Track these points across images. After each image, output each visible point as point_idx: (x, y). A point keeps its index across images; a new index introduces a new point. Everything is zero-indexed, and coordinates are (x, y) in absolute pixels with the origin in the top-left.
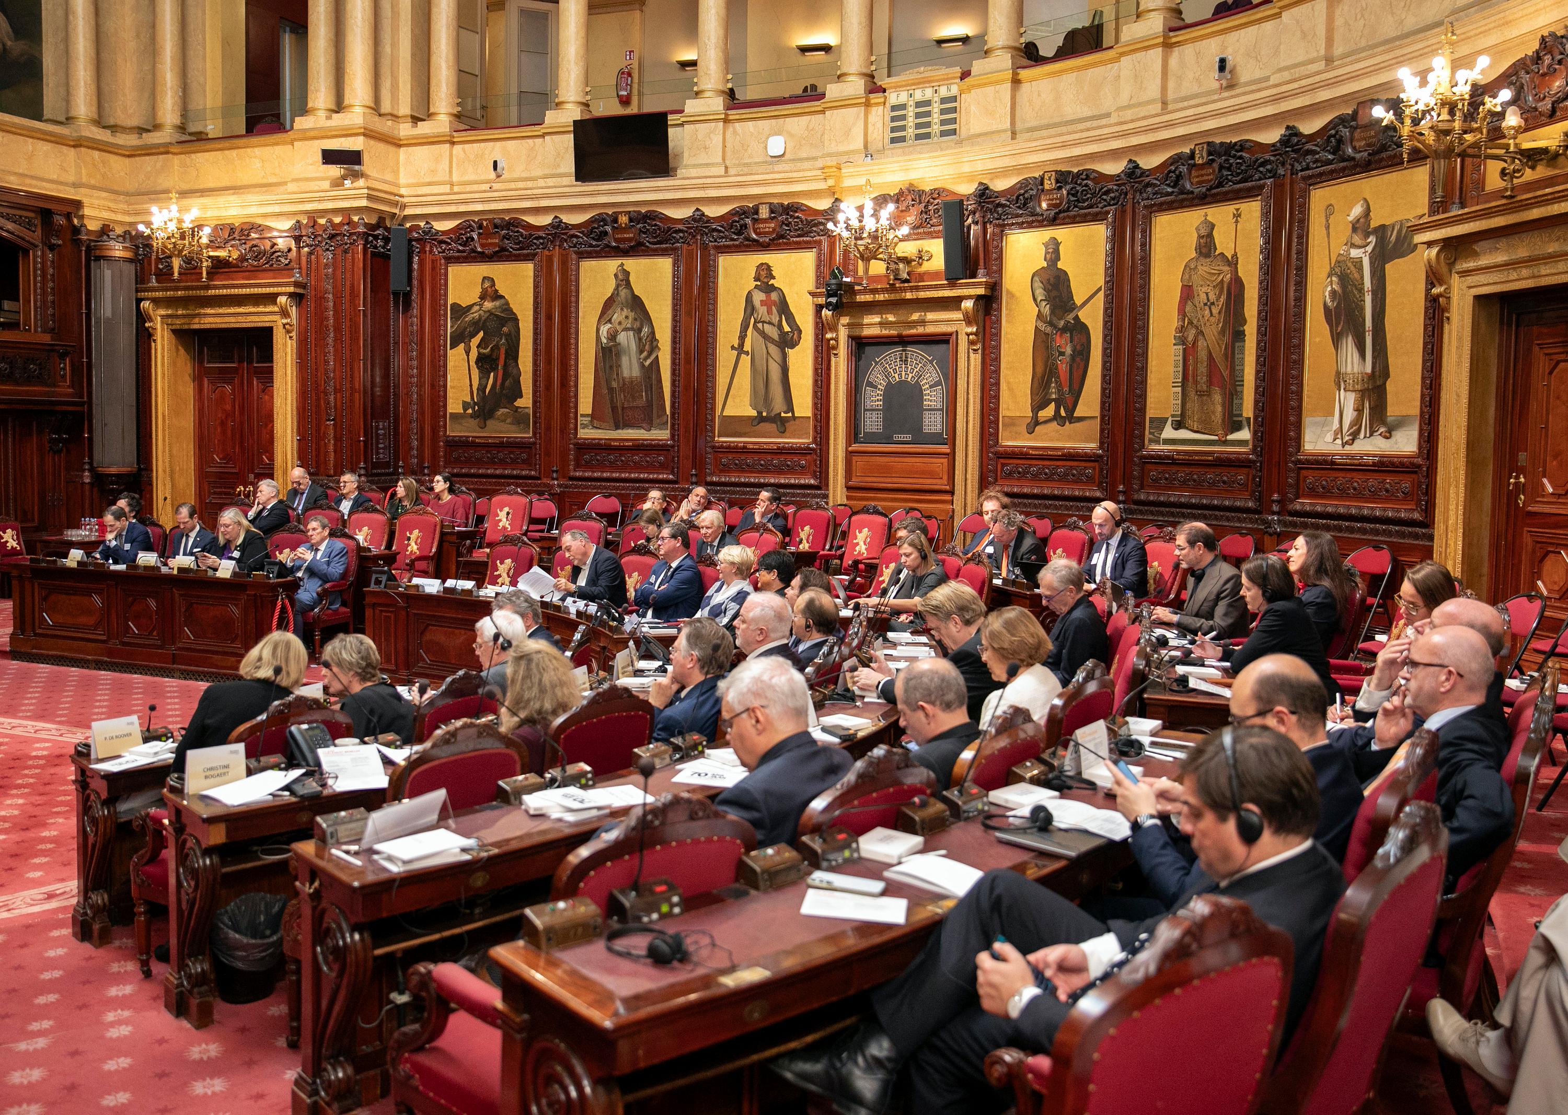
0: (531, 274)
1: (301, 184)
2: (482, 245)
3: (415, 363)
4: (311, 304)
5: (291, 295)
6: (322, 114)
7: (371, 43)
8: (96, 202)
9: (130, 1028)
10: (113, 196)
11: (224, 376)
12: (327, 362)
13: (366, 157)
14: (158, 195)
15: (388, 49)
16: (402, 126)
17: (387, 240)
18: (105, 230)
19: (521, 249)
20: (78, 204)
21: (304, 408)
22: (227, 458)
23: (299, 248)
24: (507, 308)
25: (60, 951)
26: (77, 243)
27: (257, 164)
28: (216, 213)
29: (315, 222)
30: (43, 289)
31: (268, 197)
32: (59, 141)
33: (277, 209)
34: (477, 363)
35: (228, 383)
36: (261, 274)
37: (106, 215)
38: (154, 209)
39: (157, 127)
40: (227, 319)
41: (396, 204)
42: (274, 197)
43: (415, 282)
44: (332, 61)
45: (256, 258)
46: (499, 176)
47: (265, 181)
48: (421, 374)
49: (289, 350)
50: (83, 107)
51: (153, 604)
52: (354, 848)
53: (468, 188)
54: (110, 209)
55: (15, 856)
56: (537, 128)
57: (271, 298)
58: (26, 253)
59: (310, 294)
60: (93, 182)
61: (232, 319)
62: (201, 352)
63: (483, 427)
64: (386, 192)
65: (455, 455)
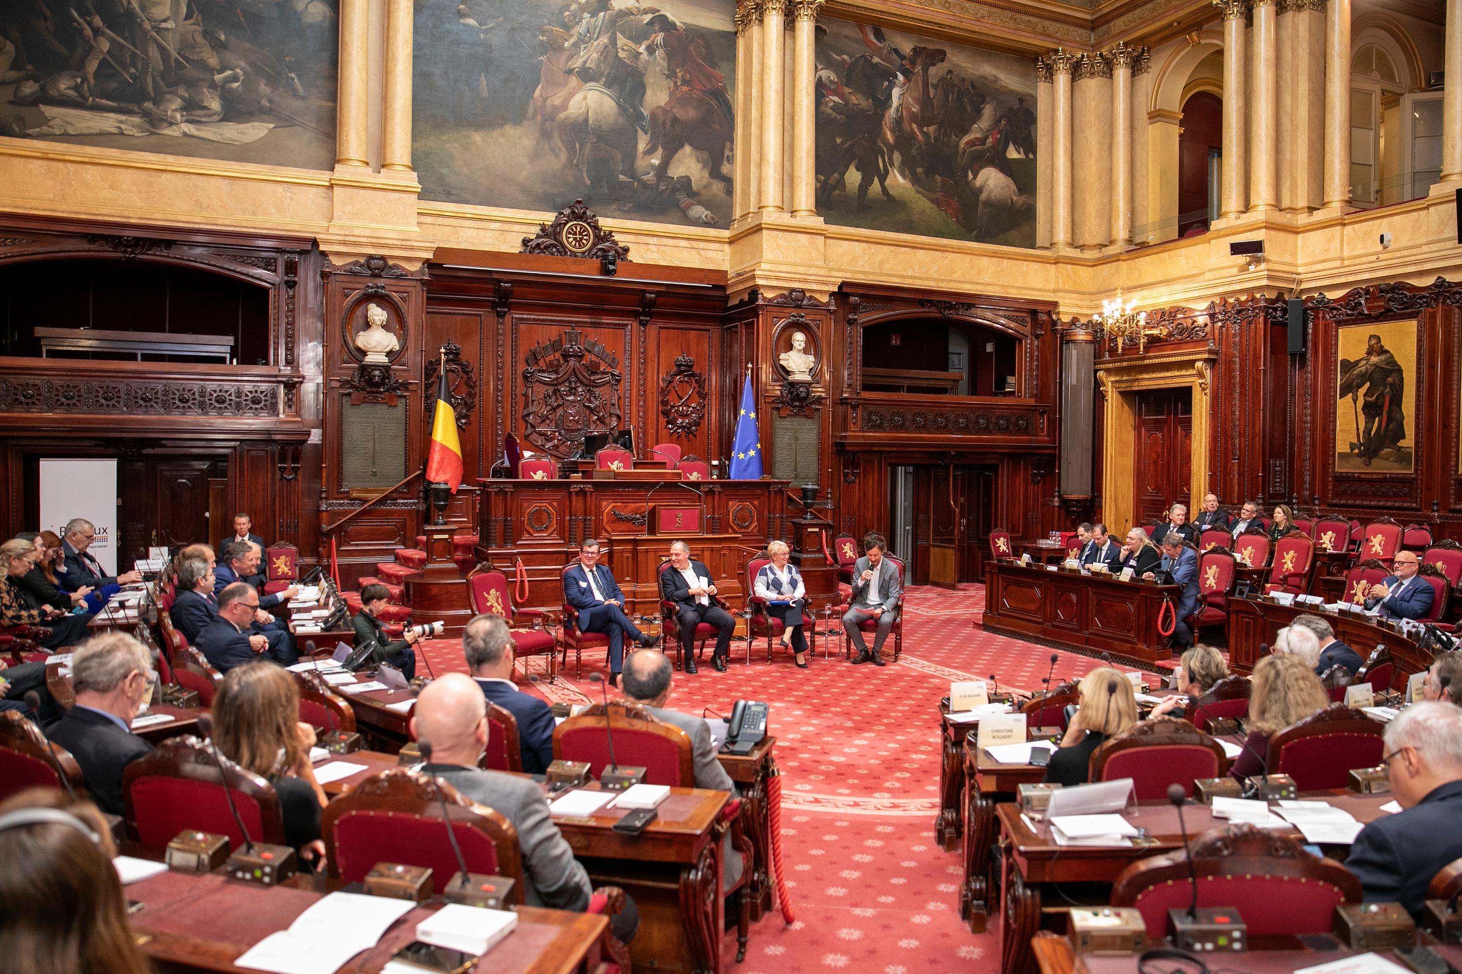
0: (1415, 329)
1: (1215, 272)
2: (1369, 309)
3: (1309, 411)
4: (1221, 368)
5: (1206, 361)
6: (1232, 216)
7: (1273, 153)
8: (1068, 301)
9: (929, 919)
10: (1081, 296)
11: (1158, 425)
12: (1233, 413)
13: (1267, 246)
14: (1109, 292)
15: (1288, 156)
16: (1300, 217)
17: (1285, 311)
18: (1074, 321)
19: (1405, 308)
20: (1055, 304)
21: (1215, 449)
22: (1158, 489)
23: (1213, 323)
24: (1392, 361)
25: (922, 848)
26: (1055, 331)
27: (1183, 261)
28: (1150, 301)
29: (1226, 302)
30: (1030, 366)
31: (1190, 286)
32: (1044, 261)
33: (1196, 294)
34: (1363, 409)
35: (1160, 431)
36: (1184, 346)
37: (1075, 310)
38: (1105, 303)
39: (1112, 242)
40: (1158, 382)
41: (1293, 281)
42: (1194, 285)
43: (1310, 344)
44: (1242, 173)
45: (1180, 333)
46: (1385, 248)
47: (1188, 273)
48: (1314, 421)
49: (1204, 404)
50: (1062, 234)
51: (1074, 598)
52: (1038, 816)
53: (1357, 261)
54: (1078, 306)
55: (925, 772)
56: (1422, 201)
57: (1191, 364)
58: (1020, 341)
59: (1222, 358)
60: (1066, 287)
61: (1162, 382)
62: (1140, 408)
63: (1368, 465)
64: (1284, 272)
65: (1342, 488)
